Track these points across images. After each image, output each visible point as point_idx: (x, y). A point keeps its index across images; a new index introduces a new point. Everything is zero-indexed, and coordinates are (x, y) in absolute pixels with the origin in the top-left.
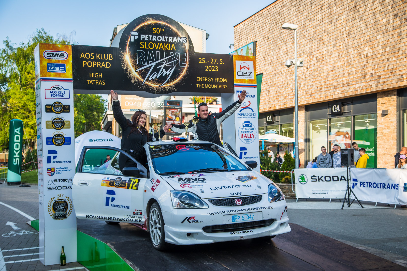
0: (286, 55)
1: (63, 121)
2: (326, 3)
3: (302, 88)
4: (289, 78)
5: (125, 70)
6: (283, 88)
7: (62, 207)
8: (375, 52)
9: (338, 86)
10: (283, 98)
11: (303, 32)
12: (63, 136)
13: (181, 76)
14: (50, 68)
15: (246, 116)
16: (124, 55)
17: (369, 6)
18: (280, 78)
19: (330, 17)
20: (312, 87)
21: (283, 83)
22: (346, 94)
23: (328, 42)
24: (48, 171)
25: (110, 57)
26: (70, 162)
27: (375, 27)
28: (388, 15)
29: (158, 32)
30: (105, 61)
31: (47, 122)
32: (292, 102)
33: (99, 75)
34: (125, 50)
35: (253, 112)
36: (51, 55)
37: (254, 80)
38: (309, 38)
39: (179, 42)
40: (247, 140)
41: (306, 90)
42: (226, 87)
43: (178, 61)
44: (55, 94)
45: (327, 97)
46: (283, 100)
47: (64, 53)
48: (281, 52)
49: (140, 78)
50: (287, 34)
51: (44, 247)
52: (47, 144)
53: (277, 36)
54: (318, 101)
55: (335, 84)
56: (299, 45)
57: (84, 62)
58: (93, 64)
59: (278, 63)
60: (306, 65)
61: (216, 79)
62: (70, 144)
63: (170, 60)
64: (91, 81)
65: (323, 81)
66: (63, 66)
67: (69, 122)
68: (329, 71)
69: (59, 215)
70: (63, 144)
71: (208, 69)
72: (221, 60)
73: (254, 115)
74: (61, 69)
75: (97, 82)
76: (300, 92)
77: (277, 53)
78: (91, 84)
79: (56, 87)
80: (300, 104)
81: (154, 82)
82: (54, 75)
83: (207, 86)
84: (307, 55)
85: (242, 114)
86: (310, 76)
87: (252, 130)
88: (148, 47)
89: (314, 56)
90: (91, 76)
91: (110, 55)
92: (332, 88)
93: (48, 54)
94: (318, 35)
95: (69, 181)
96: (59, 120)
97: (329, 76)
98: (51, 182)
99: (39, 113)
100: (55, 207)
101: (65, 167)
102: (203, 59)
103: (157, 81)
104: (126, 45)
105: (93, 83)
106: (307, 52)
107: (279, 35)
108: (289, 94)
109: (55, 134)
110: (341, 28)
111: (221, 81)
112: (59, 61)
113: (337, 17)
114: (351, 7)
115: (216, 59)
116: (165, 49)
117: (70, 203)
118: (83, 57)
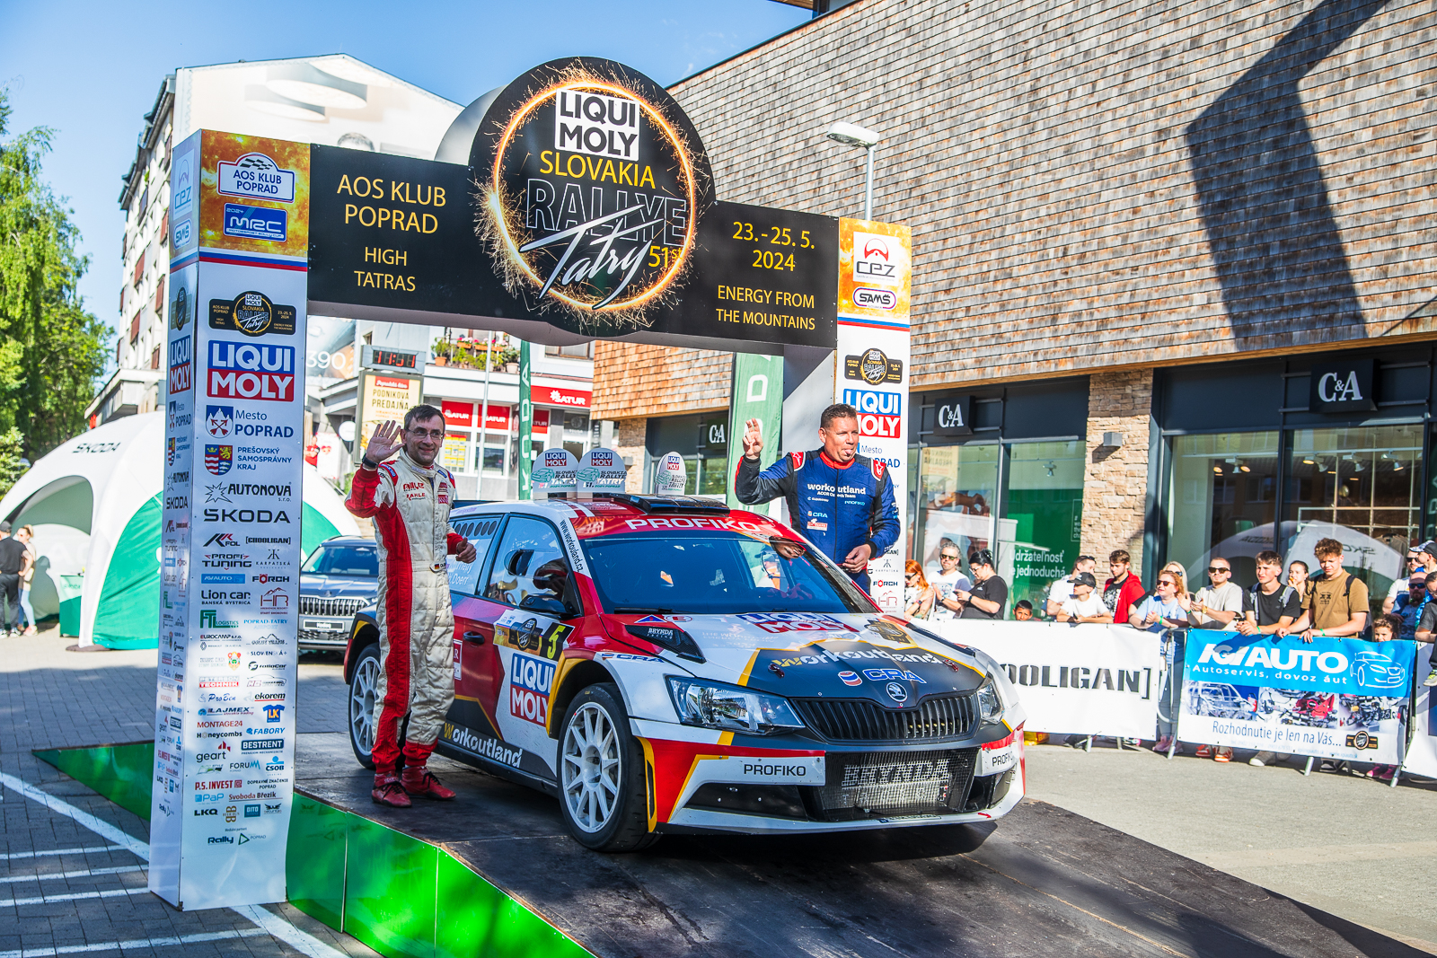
2: (938, 68)
5: (484, 245)
8: (1090, 244)
9: (963, 345)
16: (484, 192)
17: (1080, 91)
19: (948, 114)
22: (989, 370)
23: (939, 195)
25: (436, 196)
27: (1098, 165)
28: (1139, 130)
30: (420, 210)
33: (397, 257)
34: (490, 174)
42: (809, 325)
45: (924, 375)
49: (533, 277)
57: (348, 206)
58: (379, 218)
61: (779, 296)
64: (369, 274)
68: (936, 292)
75: (388, 279)
78: (369, 284)
81: (578, 292)
83: (749, 318)
90: (371, 258)
91: (436, 189)
92: (942, 348)
94: (905, 168)
97: (936, 309)
103: (589, 290)
104: (493, 159)
105: (376, 284)
110: (983, 153)
111: (797, 303)
113: (972, 115)
114: (1019, 90)
118: (345, 191)
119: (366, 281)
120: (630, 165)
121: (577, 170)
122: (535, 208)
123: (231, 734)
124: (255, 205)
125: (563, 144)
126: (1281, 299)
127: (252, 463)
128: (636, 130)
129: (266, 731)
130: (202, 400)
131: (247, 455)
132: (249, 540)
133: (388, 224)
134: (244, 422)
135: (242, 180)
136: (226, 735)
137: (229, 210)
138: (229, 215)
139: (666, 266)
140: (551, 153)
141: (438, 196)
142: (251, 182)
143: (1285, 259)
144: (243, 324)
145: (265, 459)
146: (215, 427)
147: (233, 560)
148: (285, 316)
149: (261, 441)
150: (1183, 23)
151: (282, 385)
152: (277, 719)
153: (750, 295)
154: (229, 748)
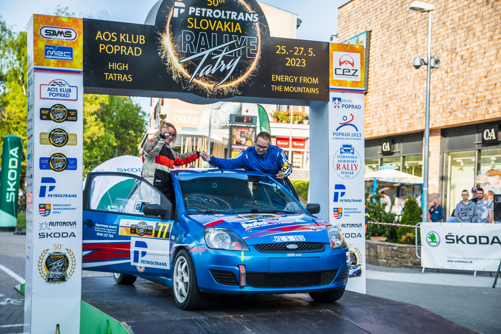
0: (415, 52)
1: (67, 134)
3: (437, 102)
4: (418, 87)
5: (163, 60)
6: (409, 102)
7: (60, 264)
9: (493, 101)
10: (408, 117)
11: (443, 17)
12: (65, 156)
14: (49, 52)
15: (345, 137)
16: (162, 37)
18: (404, 87)
20: (453, 100)
21: (409, 94)
23: (482, 33)
24: (40, 208)
25: (140, 39)
26: (76, 196)
29: (216, 4)
30: (133, 46)
31: (41, 134)
32: (421, 123)
33: (124, 67)
34: (165, 29)
35: (357, 130)
36: (52, 32)
37: (361, 82)
38: (452, 27)
39: (246, 20)
40: (346, 173)
41: (444, 106)
42: (316, 91)
43: (244, 50)
44: (55, 92)
45: (475, 117)
46: (407, 120)
47: (71, 31)
48: (408, 47)
49: (186, 73)
50: (417, 20)
51: (29, 324)
52: (41, 168)
53: (402, 23)
54: (461, 122)
55: (489, 97)
56: (435, 37)
57: (101, 45)
58: (115, 49)
59: (402, 64)
60: (445, 67)
61: (301, 78)
62: (75, 169)
63: (232, 47)
64: (111, 74)
65: (471, 92)
66: (69, 50)
67: (75, 135)
68: (481, 78)
69: (55, 276)
70: (65, 169)
71: (290, 63)
72: (311, 50)
73: (359, 135)
74: (66, 54)
75: (120, 77)
76: (435, 107)
77: (402, 49)
78: (111, 79)
79: (57, 81)
80: (433, 127)
81: (207, 80)
82: (54, 64)
83: (287, 89)
84: (447, 52)
85: (339, 134)
86: (450, 84)
87: (355, 159)
88: (200, 27)
89: (459, 54)
90: (111, 67)
91: (140, 36)
92: (484, 103)
93: (46, 31)
94: (466, 21)
95: (71, 225)
96: (60, 132)
97: (481, 85)
98: (44, 226)
99: (31, 120)
100: (49, 264)
101: (67, 204)
102: (283, 47)
103: (212, 79)
104: (166, 22)
105: (114, 78)
106: (448, 49)
107: (405, 22)
108: (417, 110)
109: (53, 153)
111: (310, 82)
112: (63, 43)
115: (303, 49)
116: (225, 30)
117: (72, 258)
118: (99, 38)
119: (110, 77)
121: (205, 26)
133: (119, 52)
140: (192, 19)
141: (141, 39)
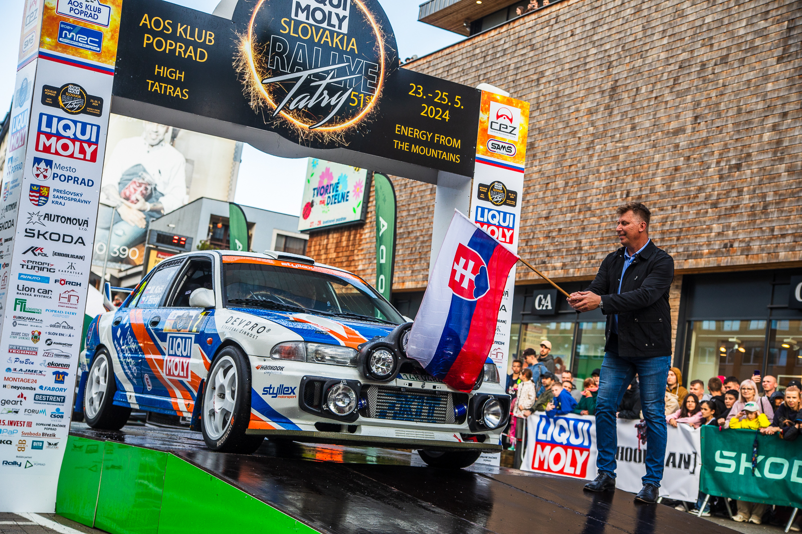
2: (550, 72)
5: (238, 75)
13: (361, 115)
16: (241, 39)
17: (643, 90)
27: (653, 137)
28: (682, 115)
30: (196, 45)
33: (178, 75)
34: (246, 28)
46: (423, 270)
49: (270, 101)
55: (549, 248)
57: (146, 35)
58: (167, 46)
64: (157, 83)
68: (539, 218)
75: (170, 90)
78: (156, 90)
81: (300, 116)
83: (415, 149)
90: (159, 73)
91: (208, 32)
103: (307, 115)
104: (249, 18)
105: (161, 91)
110: (577, 128)
114: (603, 87)
118: (145, 25)
119: (154, 88)
120: (341, 36)
122: (275, 55)
123: (28, 388)
124: (81, 25)
125: (296, 15)
126: (772, 230)
127: (63, 201)
128: (347, 13)
129: (53, 389)
130: (32, 153)
131: (59, 195)
132: (55, 254)
133: (173, 51)
134: (60, 172)
135: (74, 8)
136: (24, 388)
137: (62, 26)
138: (62, 30)
139: (361, 106)
140: (288, 20)
141: (209, 37)
142: (80, 9)
143: (777, 203)
144: (65, 105)
145: (72, 199)
146: (39, 172)
147: (42, 266)
148: (95, 104)
149: (70, 186)
150: (715, 47)
151: (89, 150)
152: (62, 382)
153: (417, 133)
154: (25, 398)
